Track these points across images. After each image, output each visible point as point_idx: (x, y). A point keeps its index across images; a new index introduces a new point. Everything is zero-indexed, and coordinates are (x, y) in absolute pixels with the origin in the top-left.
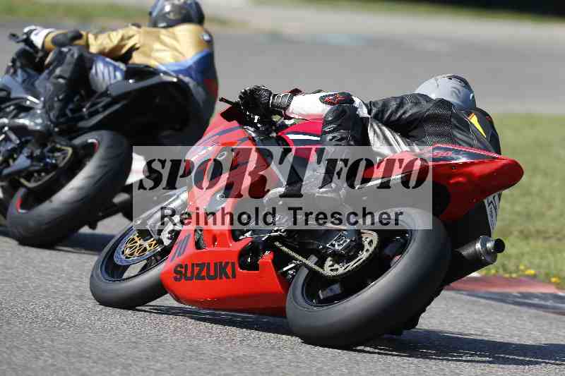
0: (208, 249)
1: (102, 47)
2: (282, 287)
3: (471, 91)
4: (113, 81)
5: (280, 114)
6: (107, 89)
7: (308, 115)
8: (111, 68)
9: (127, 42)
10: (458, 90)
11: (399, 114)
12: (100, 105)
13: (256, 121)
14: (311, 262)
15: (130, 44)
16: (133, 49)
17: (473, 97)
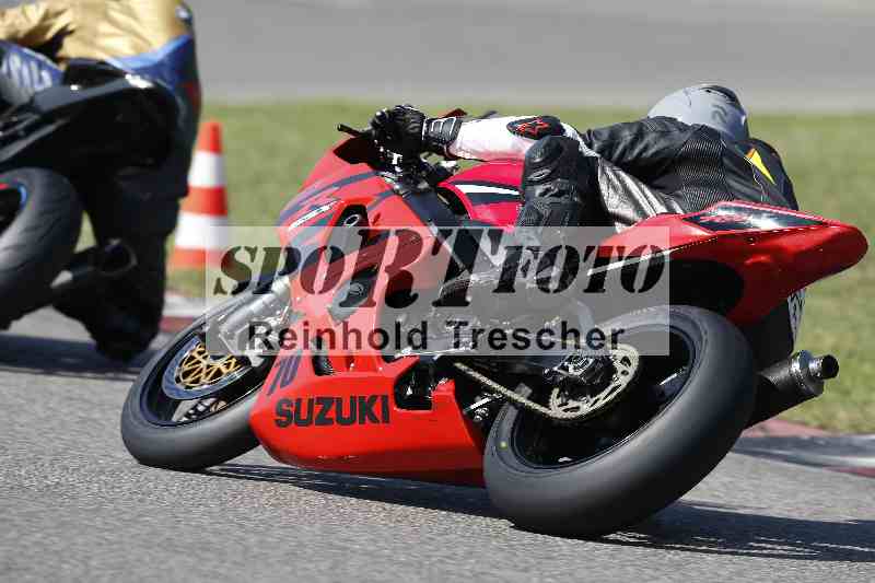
0: (339, 374)
1: (12, 30)
2: (473, 437)
3: (742, 112)
4: (39, 88)
5: (440, 152)
6: (32, 100)
7: (489, 154)
8: (34, 65)
9: (53, 21)
10: (724, 110)
11: (636, 151)
12: (21, 126)
13: (395, 162)
14: (521, 396)
15: (58, 24)
16: (63, 33)
17: (746, 121)
